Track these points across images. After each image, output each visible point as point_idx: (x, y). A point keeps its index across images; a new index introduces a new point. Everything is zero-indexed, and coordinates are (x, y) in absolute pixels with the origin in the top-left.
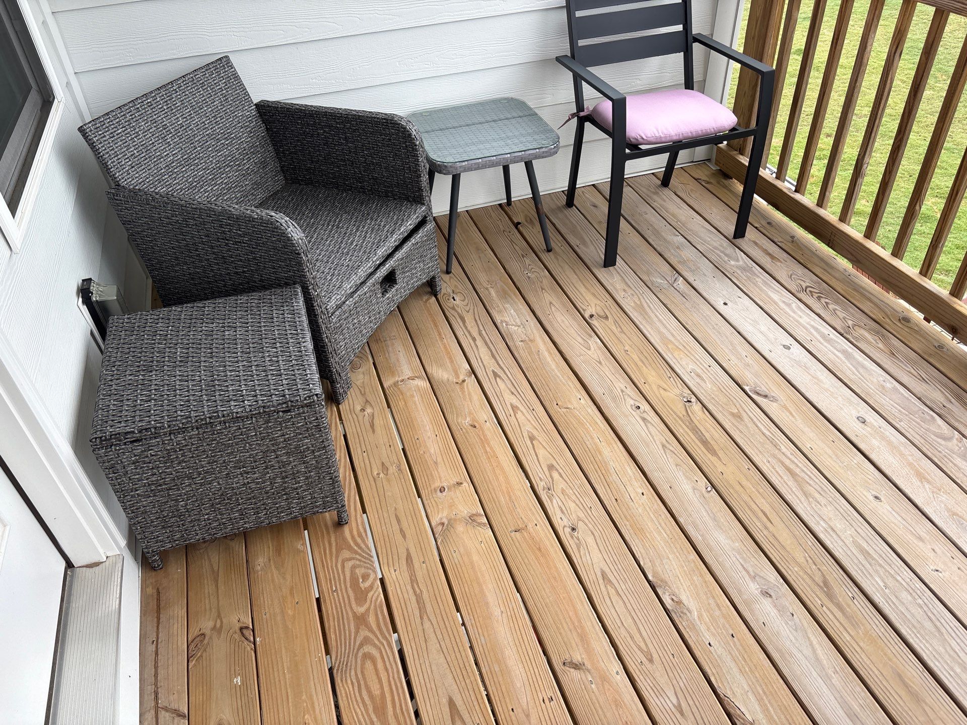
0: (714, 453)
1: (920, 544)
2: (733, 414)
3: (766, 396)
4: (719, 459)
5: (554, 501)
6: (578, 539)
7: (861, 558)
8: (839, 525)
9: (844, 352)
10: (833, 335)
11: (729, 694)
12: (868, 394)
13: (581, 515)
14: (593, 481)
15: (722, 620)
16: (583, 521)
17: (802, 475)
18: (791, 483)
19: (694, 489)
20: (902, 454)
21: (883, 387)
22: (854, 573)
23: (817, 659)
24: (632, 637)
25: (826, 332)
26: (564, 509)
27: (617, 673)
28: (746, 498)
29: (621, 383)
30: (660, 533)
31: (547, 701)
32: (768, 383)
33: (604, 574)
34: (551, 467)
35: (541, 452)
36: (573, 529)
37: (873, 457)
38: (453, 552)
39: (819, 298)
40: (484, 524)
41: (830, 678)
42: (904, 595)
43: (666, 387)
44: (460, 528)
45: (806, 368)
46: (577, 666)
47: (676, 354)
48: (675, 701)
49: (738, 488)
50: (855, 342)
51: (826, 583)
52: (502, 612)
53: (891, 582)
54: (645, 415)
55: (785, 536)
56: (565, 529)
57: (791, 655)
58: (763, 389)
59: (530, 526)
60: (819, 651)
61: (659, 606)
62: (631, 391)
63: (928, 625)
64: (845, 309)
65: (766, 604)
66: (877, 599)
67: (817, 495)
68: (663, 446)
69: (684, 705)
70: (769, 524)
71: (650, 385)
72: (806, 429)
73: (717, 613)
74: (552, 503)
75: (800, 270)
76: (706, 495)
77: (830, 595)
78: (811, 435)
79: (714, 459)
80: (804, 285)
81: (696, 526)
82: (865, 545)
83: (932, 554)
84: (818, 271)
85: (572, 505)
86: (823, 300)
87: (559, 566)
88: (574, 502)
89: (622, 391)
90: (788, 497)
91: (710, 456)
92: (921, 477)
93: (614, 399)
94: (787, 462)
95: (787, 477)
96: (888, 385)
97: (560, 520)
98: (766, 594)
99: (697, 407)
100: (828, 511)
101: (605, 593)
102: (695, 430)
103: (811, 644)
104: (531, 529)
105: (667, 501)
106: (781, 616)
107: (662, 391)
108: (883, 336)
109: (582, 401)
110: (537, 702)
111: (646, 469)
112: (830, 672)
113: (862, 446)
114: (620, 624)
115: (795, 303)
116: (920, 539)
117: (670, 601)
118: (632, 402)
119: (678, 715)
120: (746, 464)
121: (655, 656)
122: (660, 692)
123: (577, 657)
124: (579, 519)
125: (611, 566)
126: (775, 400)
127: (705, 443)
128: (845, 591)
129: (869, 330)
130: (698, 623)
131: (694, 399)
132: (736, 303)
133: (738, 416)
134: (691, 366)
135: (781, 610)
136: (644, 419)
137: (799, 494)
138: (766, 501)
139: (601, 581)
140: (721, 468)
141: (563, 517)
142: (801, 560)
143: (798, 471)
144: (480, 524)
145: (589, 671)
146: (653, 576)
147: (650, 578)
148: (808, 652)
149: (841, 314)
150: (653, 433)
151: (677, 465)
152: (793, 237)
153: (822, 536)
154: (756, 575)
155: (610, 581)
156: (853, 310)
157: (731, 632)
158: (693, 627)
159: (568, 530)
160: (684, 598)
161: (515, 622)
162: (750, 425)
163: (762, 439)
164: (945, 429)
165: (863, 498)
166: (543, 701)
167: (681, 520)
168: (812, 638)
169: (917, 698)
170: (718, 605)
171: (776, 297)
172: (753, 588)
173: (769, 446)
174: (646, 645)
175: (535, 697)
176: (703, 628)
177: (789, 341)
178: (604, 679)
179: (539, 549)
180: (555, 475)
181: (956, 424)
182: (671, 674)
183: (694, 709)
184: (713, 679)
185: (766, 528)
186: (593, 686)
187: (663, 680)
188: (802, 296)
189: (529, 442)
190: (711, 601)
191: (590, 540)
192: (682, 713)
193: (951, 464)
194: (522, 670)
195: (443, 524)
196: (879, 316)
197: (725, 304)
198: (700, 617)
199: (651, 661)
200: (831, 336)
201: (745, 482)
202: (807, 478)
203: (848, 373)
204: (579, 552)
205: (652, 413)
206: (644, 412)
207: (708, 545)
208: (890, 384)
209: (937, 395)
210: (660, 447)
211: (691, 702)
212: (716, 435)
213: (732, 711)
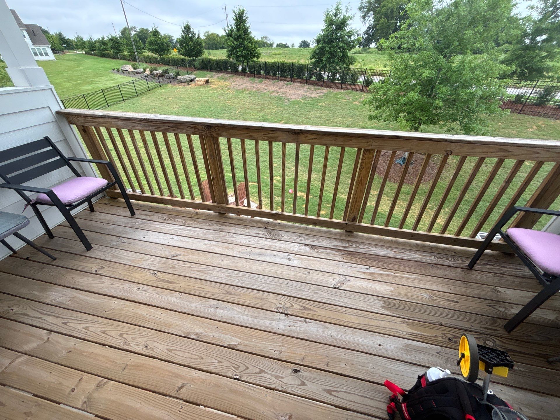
0: (174, 283)
1: (238, 264)
2: (171, 268)
3: (177, 256)
4: (177, 283)
5: (132, 345)
6: (151, 348)
7: (229, 278)
8: (219, 275)
9: (188, 230)
10: (182, 227)
11: (228, 343)
12: (202, 237)
13: (146, 339)
14: (141, 325)
15: (211, 326)
16: (148, 341)
17: (202, 269)
18: (201, 274)
19: (176, 298)
20: (220, 246)
22: (231, 283)
23: (239, 312)
24: (192, 358)
25: (180, 228)
26: (137, 344)
27: (196, 373)
28: (193, 288)
29: (127, 285)
30: (176, 320)
31: (181, 410)
32: (175, 252)
33: (168, 350)
34: (121, 335)
35: (113, 334)
36: (146, 347)
37: (214, 252)
38: (99, 407)
39: (171, 220)
40: (107, 382)
41: (244, 313)
42: (244, 279)
43: (143, 275)
44: (96, 395)
45: (182, 241)
46: (182, 387)
47: (139, 262)
48: (217, 361)
49: (188, 287)
50: (189, 226)
51: (227, 292)
52: (140, 403)
53: (239, 278)
54: (144, 289)
55: (210, 289)
56: (143, 350)
57: (233, 317)
58: (175, 255)
59: (128, 363)
60: (238, 310)
61: (192, 341)
62: (132, 285)
63: (253, 281)
64: (180, 219)
65: (219, 311)
66: (240, 285)
67: (209, 272)
68: (157, 293)
69: (219, 359)
70: (204, 290)
71: (138, 278)
72: (194, 257)
73: (209, 326)
74: (131, 346)
75: (160, 215)
76: (181, 297)
77: (230, 294)
78: (196, 257)
79: (175, 285)
80: (164, 218)
81: (185, 308)
82: (228, 274)
83: (242, 264)
84: (164, 212)
85: (140, 340)
86: (173, 220)
87: (151, 364)
88: (140, 338)
89: (129, 287)
90: (203, 278)
91: (173, 285)
92: (228, 248)
93: (128, 292)
94: (196, 269)
95: (198, 273)
96: (205, 232)
97: (139, 349)
98: (217, 308)
99: (159, 274)
100: (215, 274)
101: (173, 355)
102: (163, 281)
103: (235, 310)
104: (130, 363)
105: (171, 309)
106: (224, 310)
107: (144, 277)
108: (194, 220)
109: (116, 302)
110: (178, 415)
111: (157, 305)
112: (244, 312)
113: (210, 251)
114: (185, 359)
115: (166, 225)
116: (237, 263)
117: (194, 336)
118: (136, 288)
119: (221, 364)
120: (185, 279)
121: (202, 356)
122: (211, 364)
123: (180, 384)
124: (146, 341)
125: (168, 345)
126: (180, 255)
127: (169, 282)
128: (232, 290)
129: (190, 221)
130: (206, 334)
131: (156, 272)
132: (147, 235)
133: (173, 267)
134: (147, 263)
135: (222, 309)
136: (144, 291)
137: (205, 275)
138: (198, 284)
139: (169, 353)
140: (179, 285)
141: (139, 347)
142: (218, 291)
143: (200, 269)
144: (104, 384)
145: (187, 384)
146: (184, 334)
147: (183, 335)
148: (236, 312)
149: (180, 221)
150: (151, 292)
151: (166, 296)
152: (151, 207)
153: (218, 281)
154: (210, 306)
155: (172, 350)
156: (182, 218)
157: (216, 327)
158: (206, 336)
159: (145, 349)
160: (198, 331)
161: (149, 400)
162: (178, 267)
163: (184, 268)
164: (224, 234)
165: (219, 263)
166: (180, 411)
167: (179, 310)
168: (234, 308)
169: (262, 299)
170: (208, 324)
171: (159, 226)
172: (212, 310)
173: (189, 269)
174: (198, 356)
175: (176, 414)
176: (209, 334)
177: (172, 236)
178: (193, 380)
179: (138, 367)
180: (125, 336)
181: (225, 231)
182: (210, 356)
183: (223, 357)
184: (221, 344)
185: (204, 291)
186: (192, 386)
187: (209, 360)
188: (166, 222)
189: (104, 335)
190: (205, 324)
191: (156, 344)
192: (221, 362)
193: (231, 241)
194: (164, 412)
195: (85, 402)
196: (190, 216)
197: (144, 237)
198: (205, 331)
199: (202, 358)
201: (189, 284)
202: (204, 269)
203: (193, 235)
204: (154, 351)
205: (146, 286)
206: (142, 288)
207: (192, 310)
208: (205, 231)
209: (217, 227)
210: (157, 295)
211: (221, 357)
212: (171, 277)
213: (231, 347)
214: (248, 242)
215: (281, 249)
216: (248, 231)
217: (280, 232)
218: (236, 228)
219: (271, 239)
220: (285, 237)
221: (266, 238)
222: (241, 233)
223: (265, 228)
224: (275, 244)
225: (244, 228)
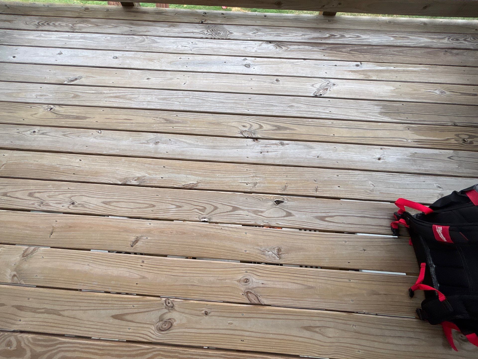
0: (85, 118)
1: (173, 80)
2: (73, 97)
3: (76, 79)
4: (89, 118)
5: (51, 204)
6: (80, 204)
7: (165, 101)
8: (149, 99)
9: (82, 38)
10: (71, 35)
11: (184, 184)
12: (106, 47)
13: (69, 195)
14: (56, 178)
15: (156, 166)
16: (73, 196)
17: (121, 94)
18: (121, 100)
19: (95, 137)
20: (139, 58)
21: (107, 40)
22: (169, 108)
23: (190, 144)
24: (140, 208)
25: (67, 36)
26: (59, 202)
27: (150, 224)
28: (115, 121)
29: (14, 131)
30: (104, 166)
31: (142, 264)
32: (71, 74)
33: (104, 203)
34: (31, 195)
35: (18, 195)
36: (73, 204)
37: (132, 67)
38: (36, 277)
39: (48, 24)
40: (34, 250)
41: (198, 145)
42: (186, 100)
43: (34, 113)
44: (25, 266)
45: (77, 56)
46: (136, 241)
47: (20, 95)
48: (174, 207)
49: (108, 121)
50: (81, 31)
51: (166, 120)
52: (88, 265)
53: (180, 100)
54: (41, 132)
55: (141, 120)
56: (70, 207)
57: (183, 151)
58: (72, 77)
59: (54, 225)
60: (188, 141)
61: (134, 188)
62: (21, 129)
63: (200, 101)
64: (63, 21)
65: (161, 146)
66: (182, 108)
67: (133, 96)
68: (64, 135)
69: (177, 204)
70: (131, 121)
71: (27, 119)
72: (104, 78)
73: (152, 166)
74: (51, 206)
75: (27, 18)
76: (102, 135)
77: (171, 122)
78: (107, 78)
79: (87, 120)
80: (36, 23)
81: (111, 149)
82: (162, 97)
83: (179, 80)
84: (34, 13)
85: (61, 197)
86: (51, 24)
87: (86, 221)
88: (59, 194)
89: (18, 133)
90: (126, 106)
91: (84, 120)
92: (151, 60)
93: (19, 139)
94: (112, 95)
95: (117, 100)
96: (109, 38)
97: (63, 208)
98: (157, 143)
99: (57, 108)
100: (141, 98)
101: (113, 208)
102: (68, 117)
103: (184, 142)
104: (57, 225)
105: (92, 152)
106: (168, 144)
107: (35, 116)
108: (86, 21)
109: (6, 155)
110: (140, 269)
111: (69, 151)
112: (196, 143)
113: (126, 67)
114: (131, 210)
115: (43, 33)
116: (171, 79)
117: (135, 182)
118: (29, 132)
119: (180, 209)
120: (101, 110)
121: (153, 203)
122: (167, 211)
123: (133, 238)
124: (70, 198)
125: (103, 197)
126: (81, 77)
127: (77, 118)
128: (172, 116)
129: (80, 23)
130: (151, 176)
131: (52, 106)
132: (18, 53)
133: (76, 96)
134: (34, 95)
135: (165, 142)
136: (43, 134)
137: (127, 101)
138: (122, 115)
139: (107, 206)
140: (94, 120)
141: (63, 205)
142: (153, 121)
143: (118, 94)
144: (32, 253)
145: (142, 236)
146: (120, 181)
147: (120, 183)
148: (185, 145)
149: (64, 24)
150: (54, 135)
151: (78, 136)
152: (6, 5)
153: (149, 107)
154: (147, 141)
155: (110, 202)
156: (65, 19)
157: (162, 166)
158: (152, 179)
159: (71, 207)
160: (138, 175)
161: (98, 260)
162: (84, 95)
163: (95, 96)
164: (140, 38)
165: (144, 83)
166: (142, 266)
167: (105, 153)
168: (182, 140)
169: (219, 124)
170: (149, 164)
171: (32, 36)
172: (152, 146)
173: (100, 96)
174: (146, 204)
175: (138, 269)
176: (154, 176)
177: (58, 50)
178: (149, 232)
179: (70, 227)
180: (37, 195)
181: (141, 33)
182: (164, 201)
183: (181, 201)
184: (175, 186)
185: (132, 123)
186: (149, 238)
187: (164, 206)
188: (40, 28)
189: (5, 198)
190: (146, 165)
191: (85, 199)
192: (180, 207)
193: (153, 48)
194: (122, 269)
195: (15, 276)
196: (77, 15)
197: (14, 57)
198: (149, 174)
199: (154, 206)
200: (70, 36)
201: (108, 117)
202: (123, 94)
203: (92, 44)
204: (86, 207)
205: (43, 128)
206: (39, 131)
207: (123, 150)
208: (109, 37)
209: (125, 28)
210: (64, 137)
211: (178, 200)
212: (78, 111)
213: (190, 187)
214: (180, 47)
215: (232, 51)
216: (176, 30)
217: (225, 26)
218: (158, 28)
219: (214, 39)
220: (235, 34)
221: (207, 38)
222: (167, 34)
223: (202, 23)
224: (222, 46)
225: (169, 27)
